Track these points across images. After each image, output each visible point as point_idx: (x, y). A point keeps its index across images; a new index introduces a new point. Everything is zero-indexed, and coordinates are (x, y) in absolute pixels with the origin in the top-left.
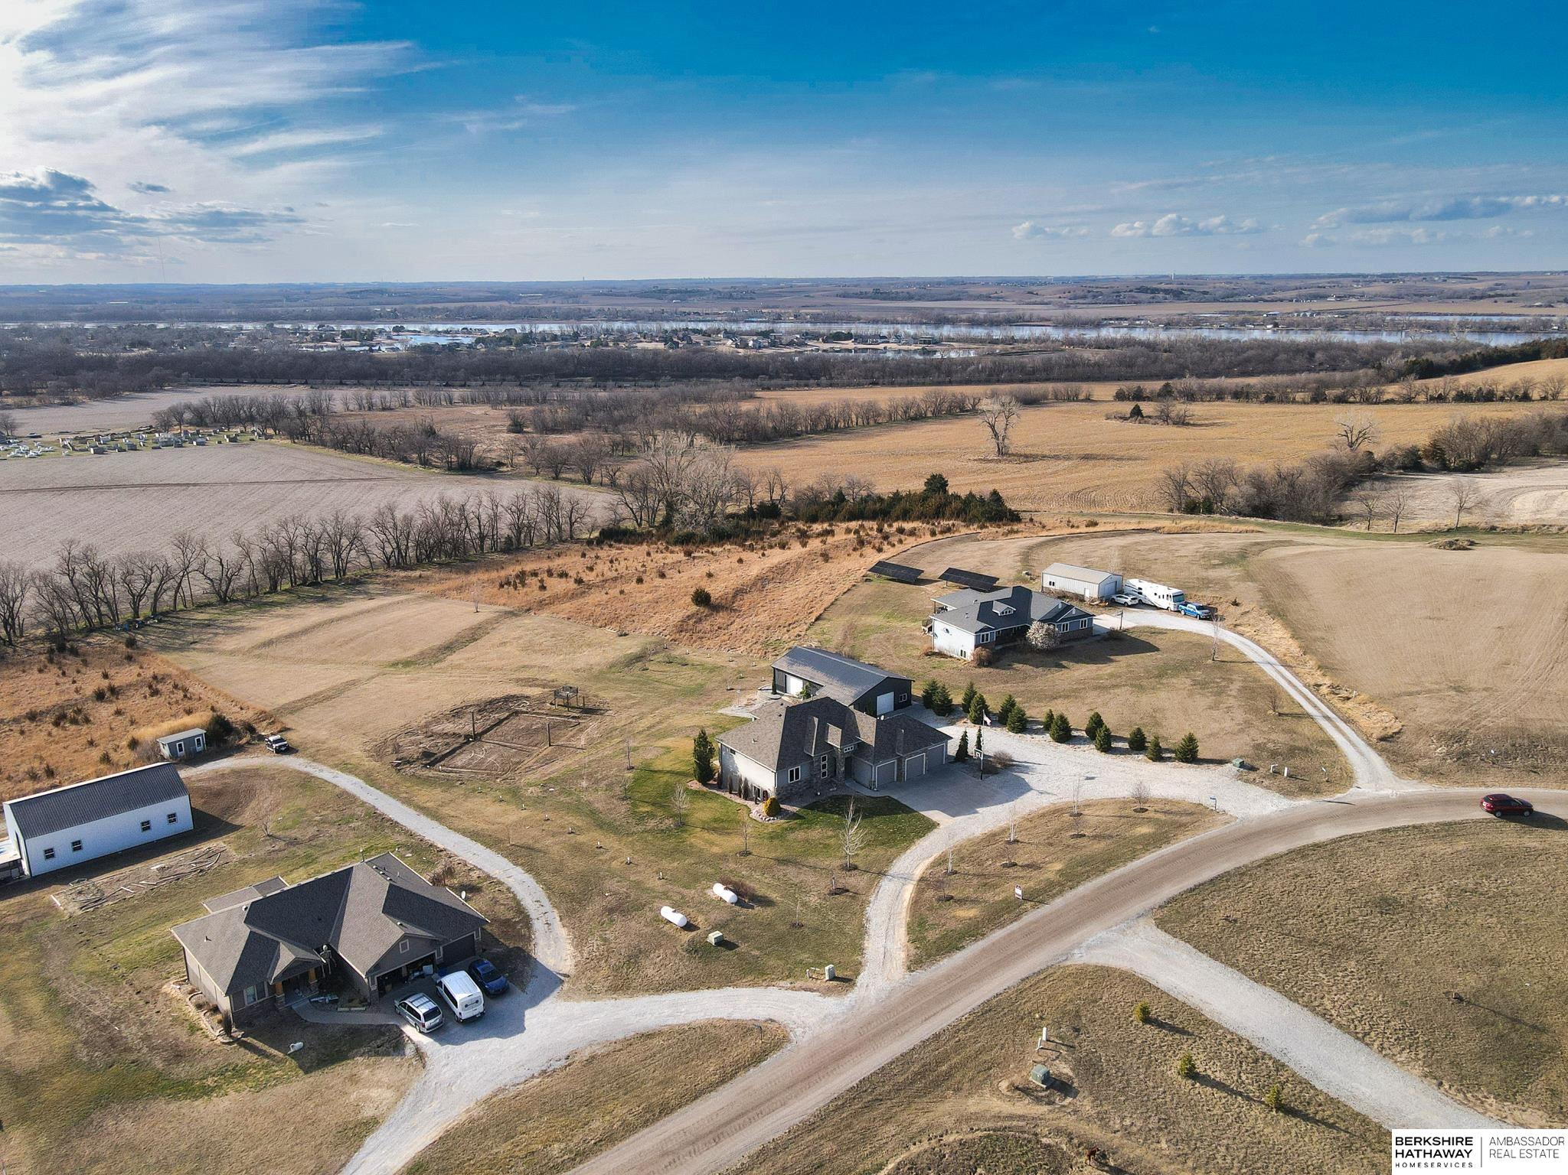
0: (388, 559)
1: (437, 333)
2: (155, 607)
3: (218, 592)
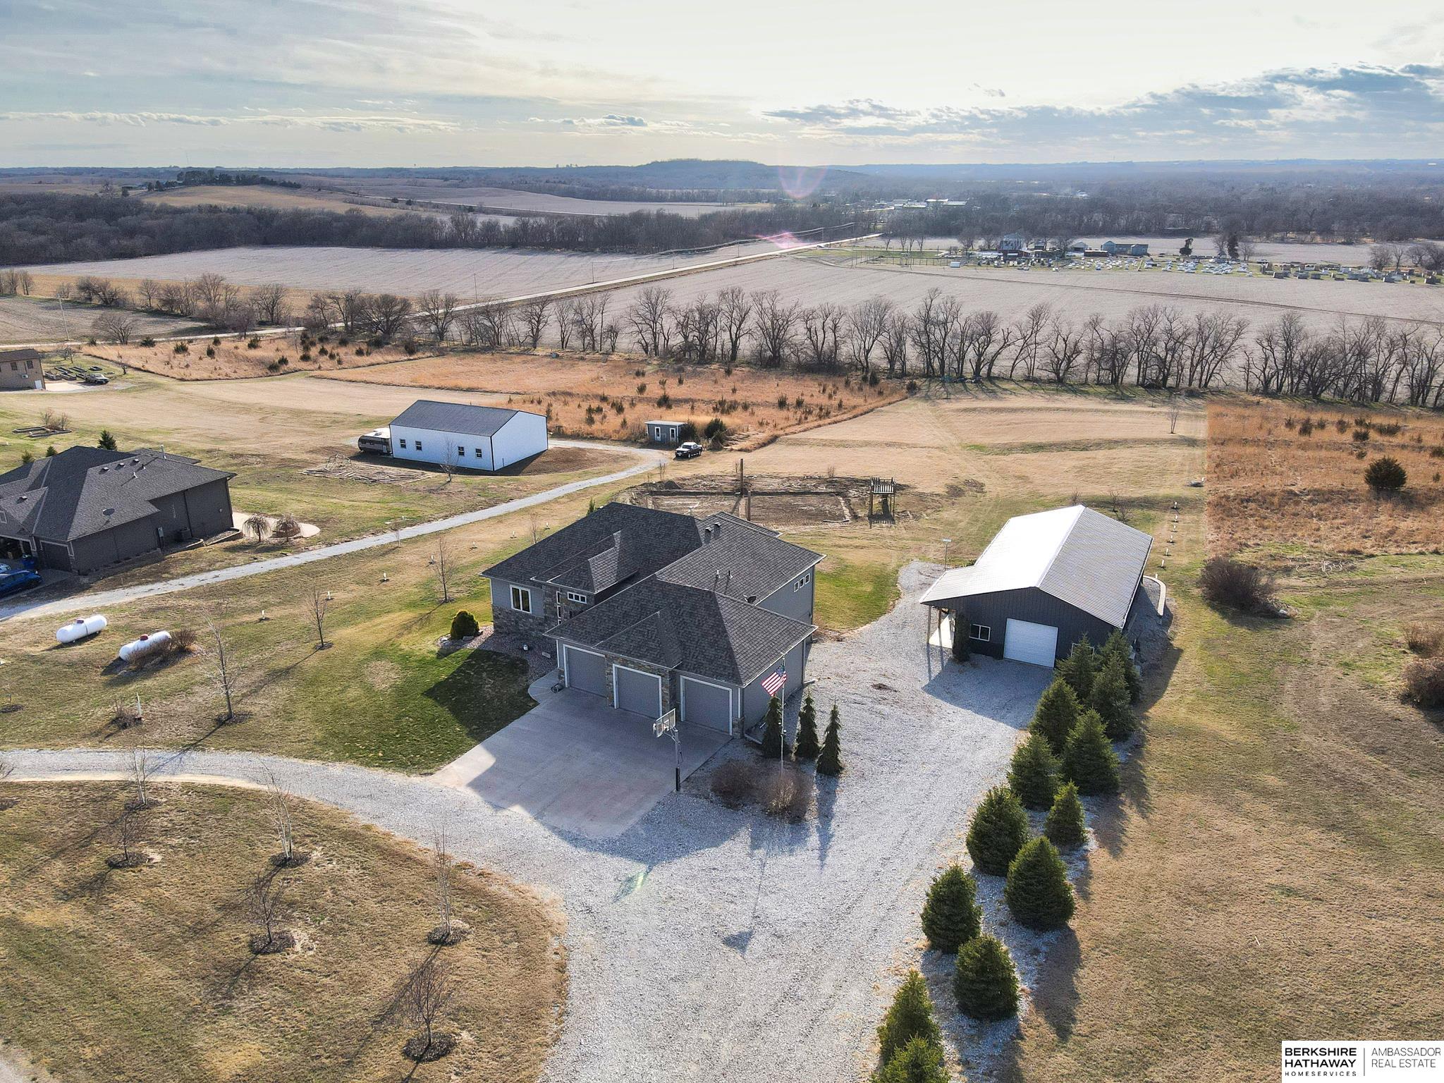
2: (990, 369)
3: (1057, 372)
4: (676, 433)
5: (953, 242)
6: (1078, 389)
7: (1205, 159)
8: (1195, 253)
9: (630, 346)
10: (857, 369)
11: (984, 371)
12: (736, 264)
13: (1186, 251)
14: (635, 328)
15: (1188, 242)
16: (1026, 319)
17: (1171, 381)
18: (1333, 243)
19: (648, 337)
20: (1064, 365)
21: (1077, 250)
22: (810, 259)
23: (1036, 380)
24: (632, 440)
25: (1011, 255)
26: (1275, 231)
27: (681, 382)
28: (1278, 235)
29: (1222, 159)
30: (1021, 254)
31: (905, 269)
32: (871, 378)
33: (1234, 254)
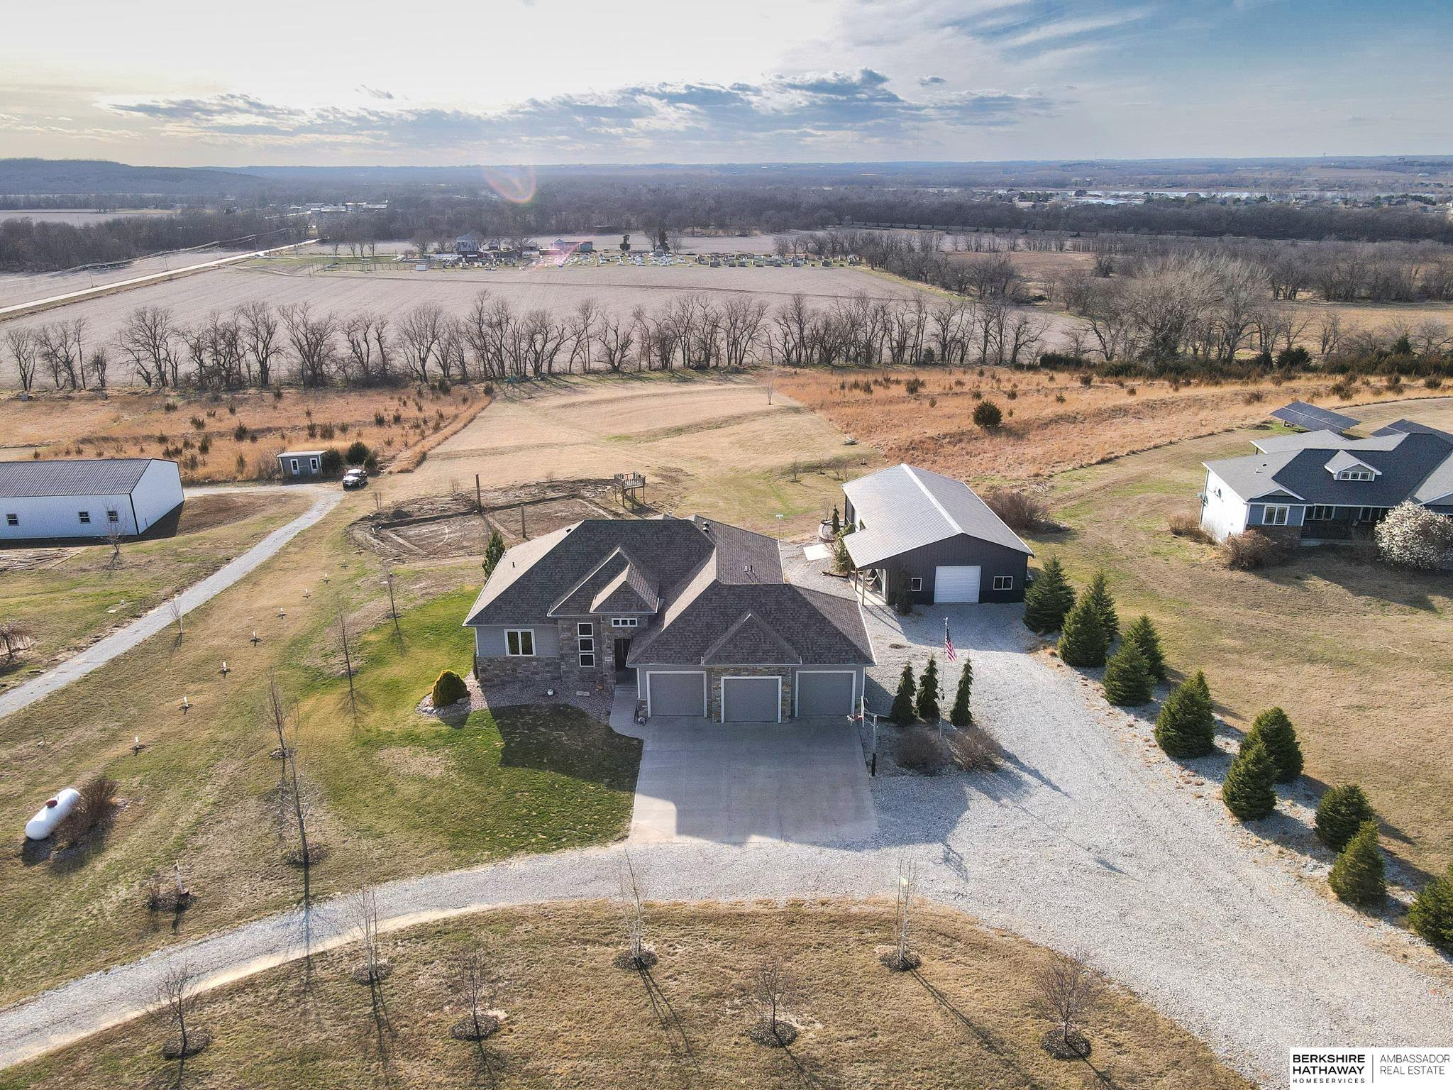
0: (789, 354)
1: (1117, 197)
2: (550, 366)
3: (612, 362)
4: (319, 463)
5: (406, 246)
6: (638, 375)
7: (587, 163)
8: (633, 248)
9: (128, 379)
10: (414, 379)
11: (545, 368)
12: (170, 279)
13: (625, 247)
14: (131, 357)
15: (626, 238)
16: (576, 313)
17: (712, 362)
18: (732, 236)
19: (150, 366)
20: (618, 355)
21: (532, 249)
22: (255, 269)
23: (596, 372)
24: (265, 477)
25: (470, 257)
26: (686, 226)
27: (232, 411)
28: (689, 230)
29: (607, 162)
30: (481, 255)
31: (369, 275)
32: (442, 388)
33: (666, 249)
